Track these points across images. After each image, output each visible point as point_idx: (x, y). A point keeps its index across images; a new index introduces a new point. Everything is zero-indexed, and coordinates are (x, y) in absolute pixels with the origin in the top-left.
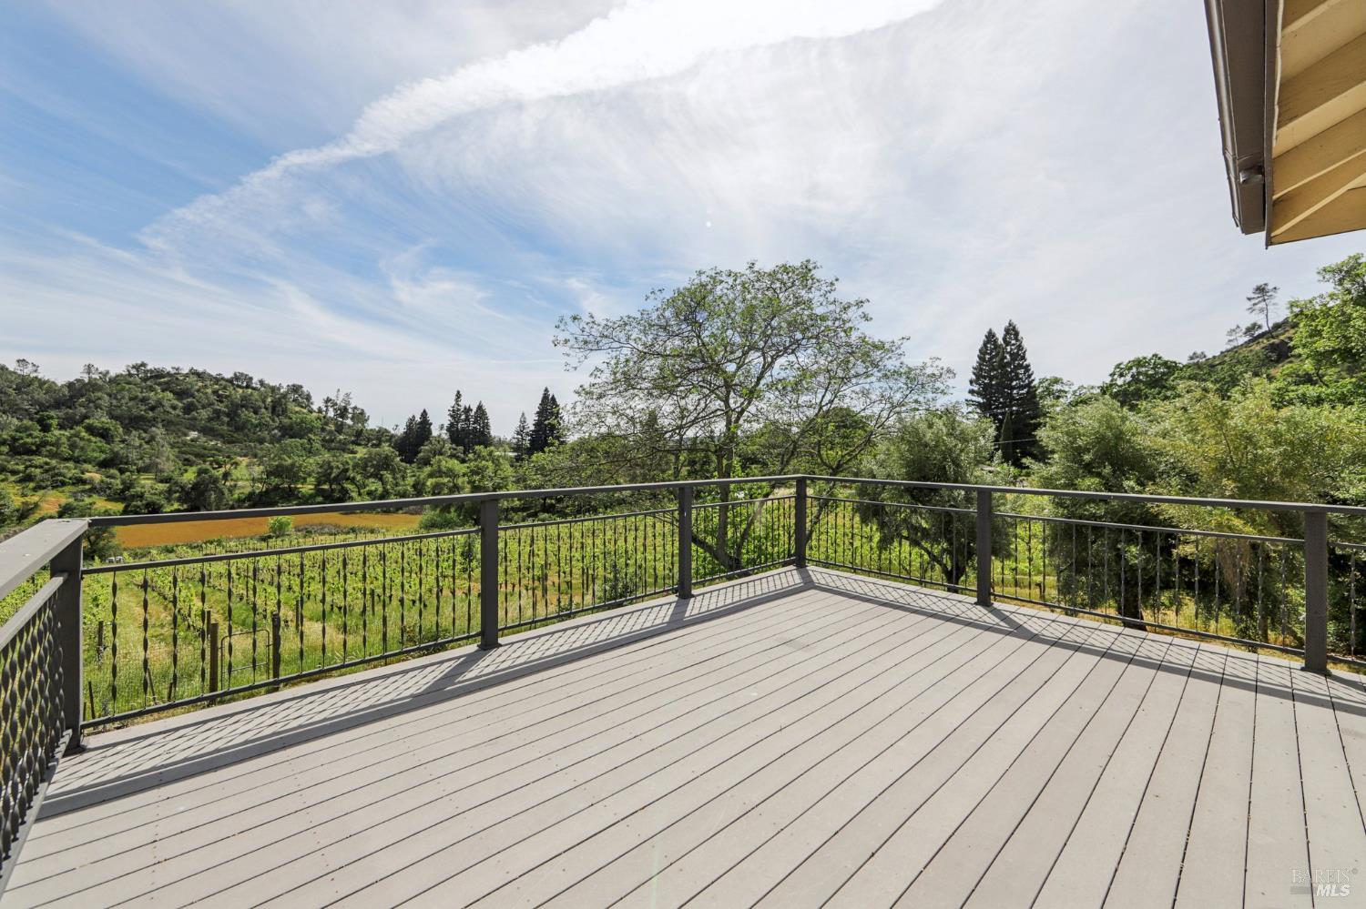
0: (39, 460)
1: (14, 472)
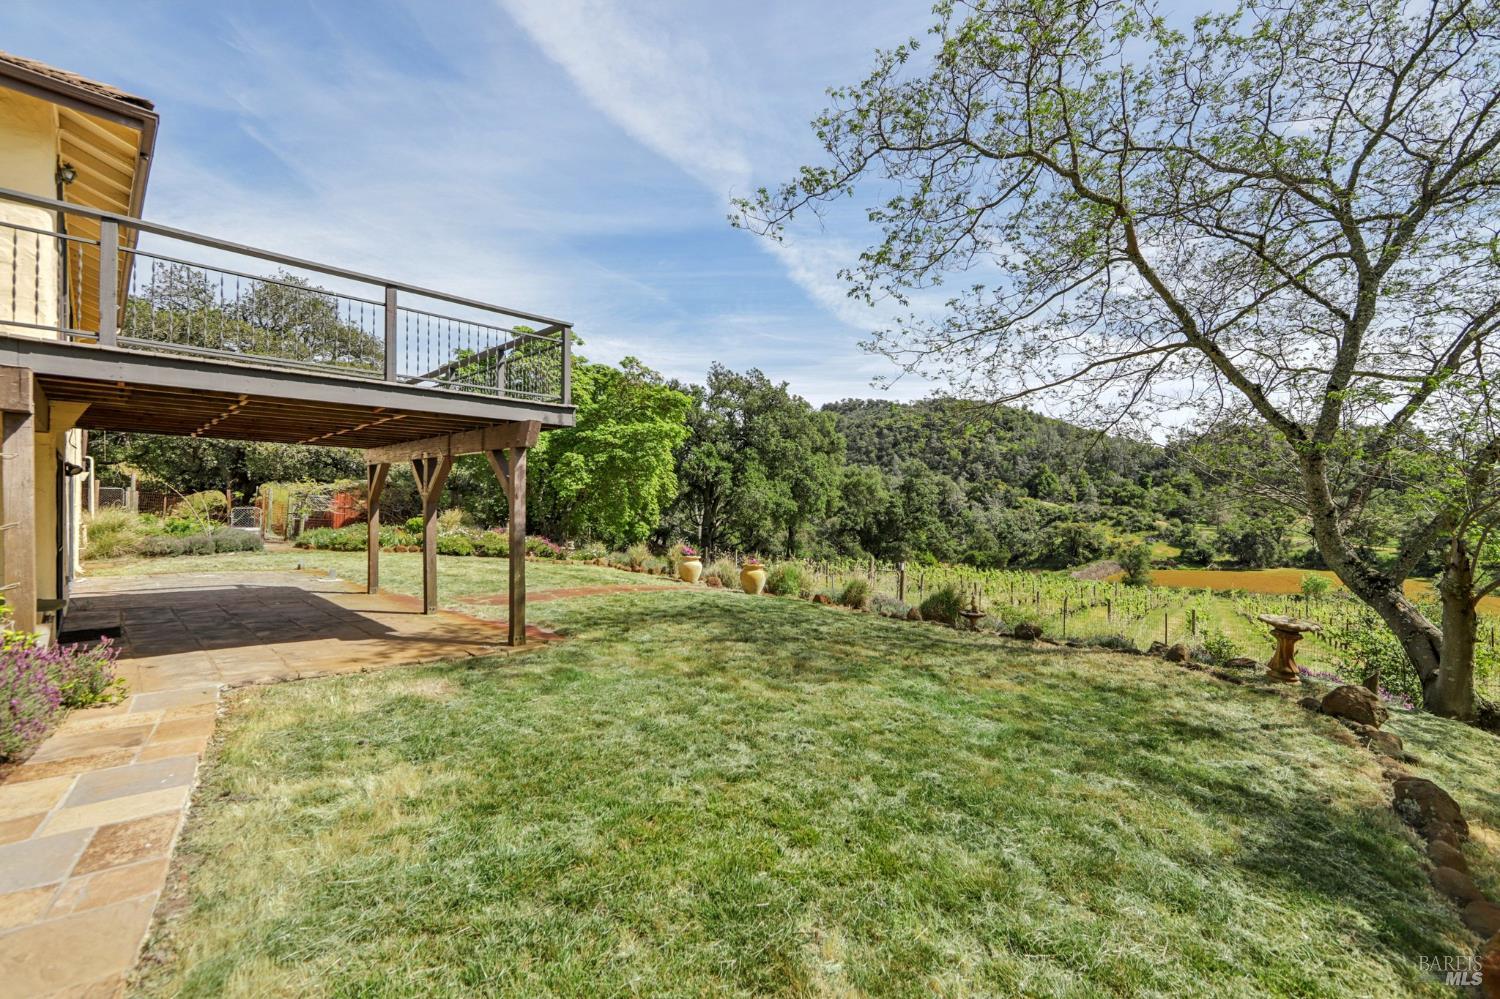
0: (1126, 509)
1: (1111, 518)
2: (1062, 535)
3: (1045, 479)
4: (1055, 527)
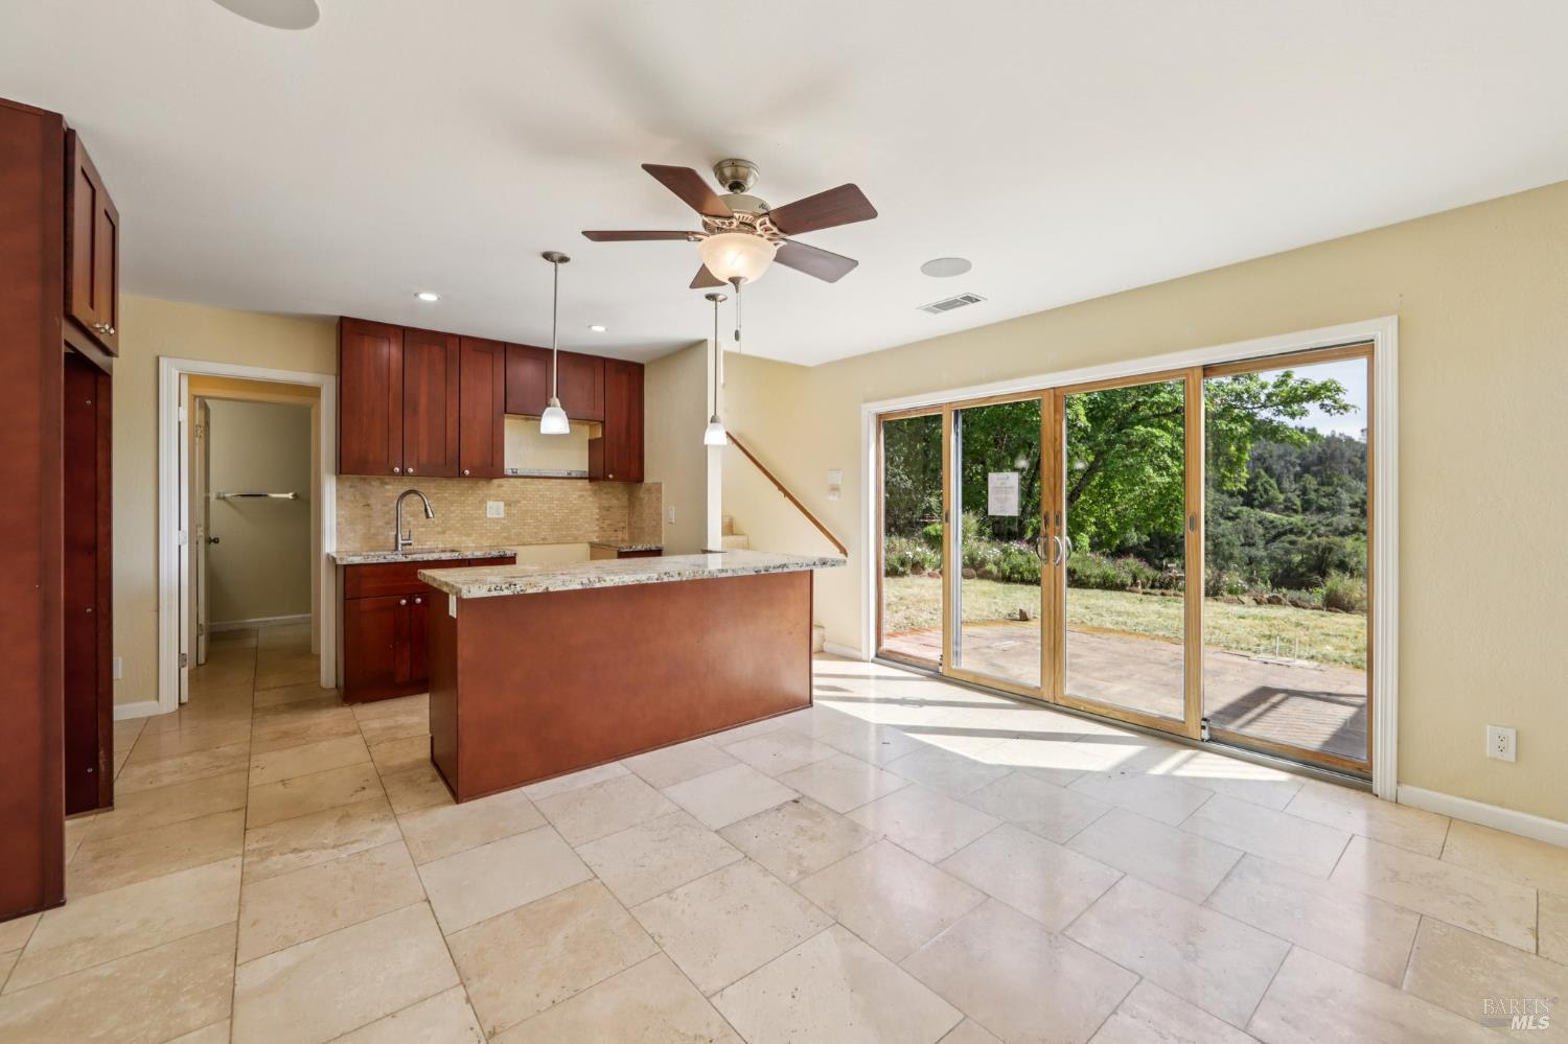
2: (1302, 552)
3: (1262, 485)
4: (1292, 543)
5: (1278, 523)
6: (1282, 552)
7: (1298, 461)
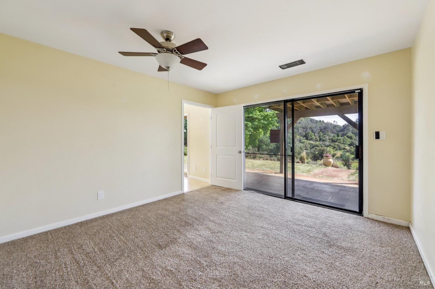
2: (318, 151)
3: (310, 134)
4: (316, 149)
5: (313, 144)
6: (313, 151)
7: (319, 129)
